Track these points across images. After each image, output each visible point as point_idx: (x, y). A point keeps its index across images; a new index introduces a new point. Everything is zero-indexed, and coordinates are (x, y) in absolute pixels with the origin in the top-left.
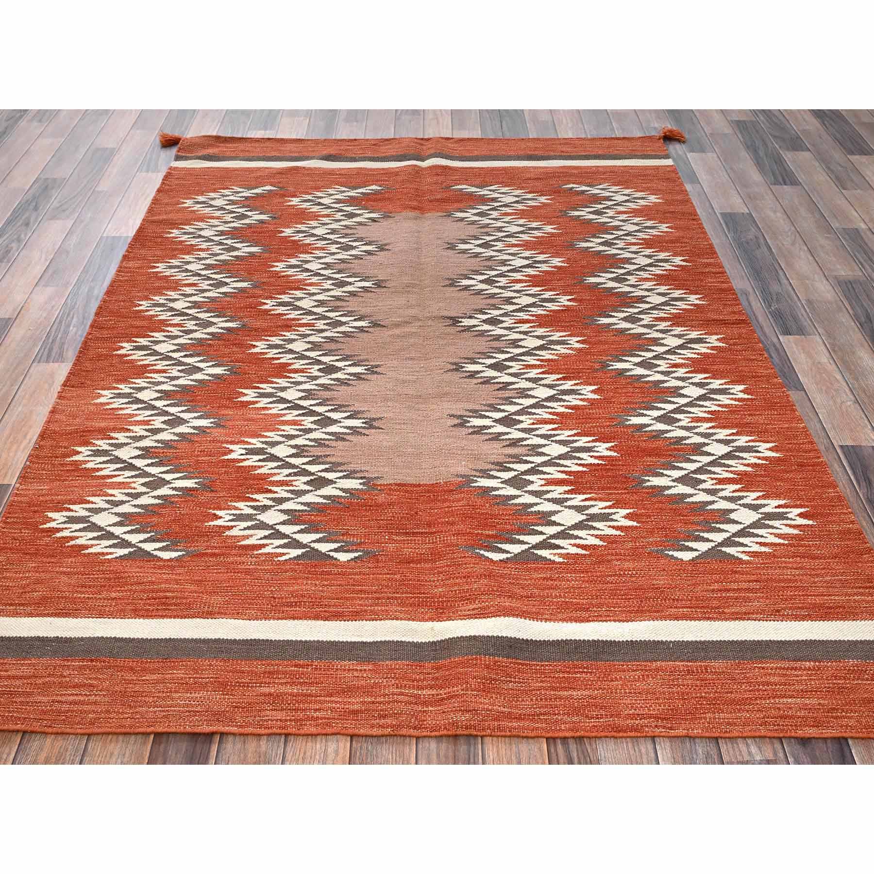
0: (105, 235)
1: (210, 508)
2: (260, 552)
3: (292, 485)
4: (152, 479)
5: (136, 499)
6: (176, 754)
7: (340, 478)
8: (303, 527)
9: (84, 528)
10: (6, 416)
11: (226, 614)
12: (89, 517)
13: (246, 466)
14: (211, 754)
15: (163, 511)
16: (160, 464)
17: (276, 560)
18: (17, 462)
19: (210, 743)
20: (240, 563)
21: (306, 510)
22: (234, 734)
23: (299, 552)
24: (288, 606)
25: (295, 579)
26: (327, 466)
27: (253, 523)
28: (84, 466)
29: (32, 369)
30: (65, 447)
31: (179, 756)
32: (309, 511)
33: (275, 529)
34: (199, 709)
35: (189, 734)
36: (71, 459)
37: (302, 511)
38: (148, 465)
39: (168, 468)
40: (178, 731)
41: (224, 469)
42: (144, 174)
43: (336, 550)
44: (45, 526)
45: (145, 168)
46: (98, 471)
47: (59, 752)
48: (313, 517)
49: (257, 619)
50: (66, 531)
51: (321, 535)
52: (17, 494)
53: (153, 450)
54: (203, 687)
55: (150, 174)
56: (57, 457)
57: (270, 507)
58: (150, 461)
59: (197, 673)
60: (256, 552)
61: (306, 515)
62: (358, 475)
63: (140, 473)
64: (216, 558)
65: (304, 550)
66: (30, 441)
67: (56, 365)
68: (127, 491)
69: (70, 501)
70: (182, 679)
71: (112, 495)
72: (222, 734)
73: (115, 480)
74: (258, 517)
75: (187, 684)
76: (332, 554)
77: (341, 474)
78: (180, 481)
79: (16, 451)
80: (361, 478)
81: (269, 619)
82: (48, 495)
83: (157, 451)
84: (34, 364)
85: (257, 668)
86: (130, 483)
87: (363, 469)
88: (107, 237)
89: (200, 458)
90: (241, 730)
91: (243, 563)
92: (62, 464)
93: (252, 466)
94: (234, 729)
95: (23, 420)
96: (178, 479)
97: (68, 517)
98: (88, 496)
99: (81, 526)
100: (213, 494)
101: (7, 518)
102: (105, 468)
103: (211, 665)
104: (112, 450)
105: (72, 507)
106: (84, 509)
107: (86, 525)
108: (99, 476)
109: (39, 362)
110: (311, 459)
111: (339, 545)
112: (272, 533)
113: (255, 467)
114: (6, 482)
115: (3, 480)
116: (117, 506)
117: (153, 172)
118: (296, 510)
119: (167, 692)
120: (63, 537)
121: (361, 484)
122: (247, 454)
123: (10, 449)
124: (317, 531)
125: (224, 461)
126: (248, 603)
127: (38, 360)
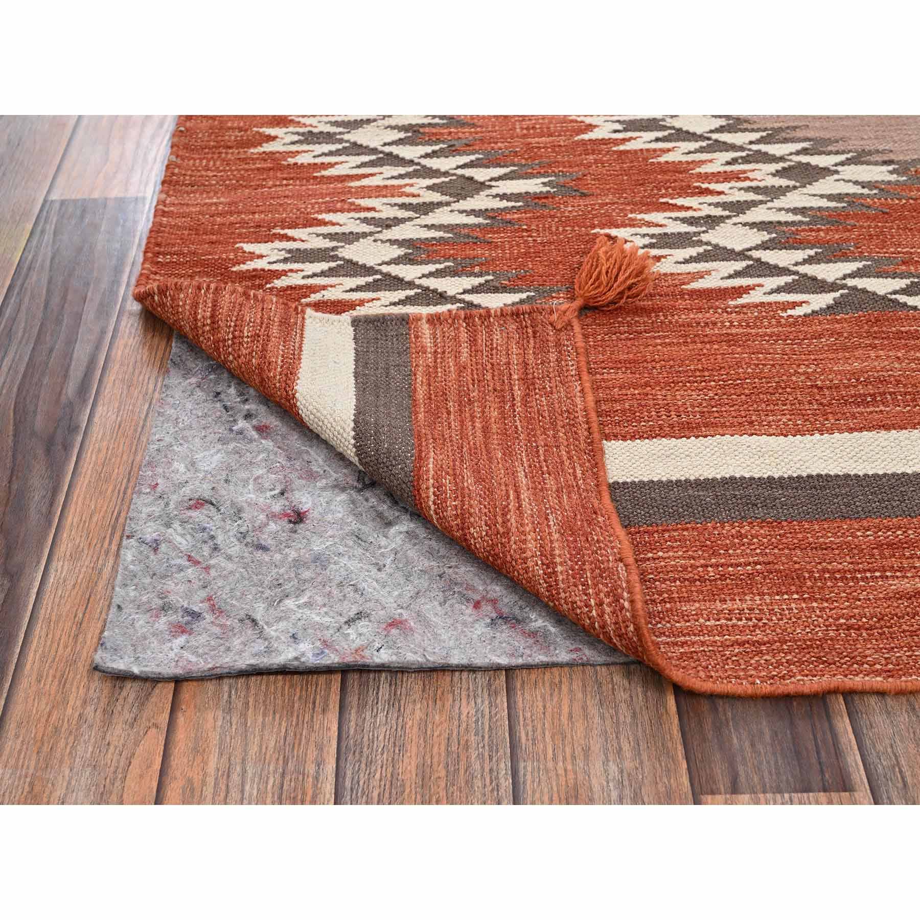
1: (594, 227)
2: (740, 301)
3: (747, 178)
4: (447, 180)
5: (426, 214)
6: (753, 745)
7: (842, 164)
8: (812, 252)
9: (330, 269)
11: (723, 425)
12: (334, 249)
13: (636, 151)
14: (843, 740)
15: (497, 238)
16: (452, 151)
17: (784, 315)
19: (829, 718)
20: (707, 324)
21: (801, 222)
22: (881, 693)
23: (827, 299)
24: (858, 405)
25: (845, 349)
26: (805, 145)
27: (701, 250)
28: (291, 161)
30: (240, 129)
31: (760, 747)
32: (808, 224)
33: (750, 258)
34: (759, 636)
35: (767, 698)
36: (260, 149)
37: (793, 223)
38: (427, 156)
39: (473, 157)
40: (739, 690)
41: (591, 157)
43: (904, 291)
44: (243, 267)
46: (325, 169)
47: (448, 753)
48: (822, 234)
49: (797, 432)
50: (294, 275)
51: (860, 265)
52: (164, 212)
53: (427, 130)
54: (747, 584)
56: (230, 148)
57: (722, 219)
58: (429, 149)
59: (715, 554)
60: (732, 303)
61: (804, 230)
62: (878, 158)
63: (415, 171)
64: (649, 317)
65: (837, 294)
68: (400, 200)
69: (283, 221)
70: (685, 568)
71: (369, 209)
72: (849, 694)
73: (365, 182)
74: (705, 237)
75: (702, 579)
76: (902, 298)
77: (842, 158)
78: (508, 182)
80: (885, 163)
81: (830, 431)
82: (231, 213)
83: (434, 131)
85: (854, 536)
86: (400, 187)
87: (881, 148)
89: (533, 141)
90: (891, 683)
91: (715, 324)
92: (244, 159)
93: (648, 150)
94: (877, 681)
96: (500, 178)
97: (290, 251)
98: (318, 212)
99: (324, 266)
100: (588, 201)
101: (158, 254)
102: (336, 163)
103: (741, 536)
104: (340, 133)
105: (290, 232)
106: (318, 235)
107: (333, 264)
108: (329, 178)
110: (764, 134)
111: (908, 281)
112: (748, 267)
113: (655, 150)
115: (125, 190)
116: (388, 227)
118: (779, 223)
119: (664, 601)
120: (291, 288)
121: (891, 172)
122: (625, 130)
124: (845, 257)
125: (583, 143)
126: (762, 400)
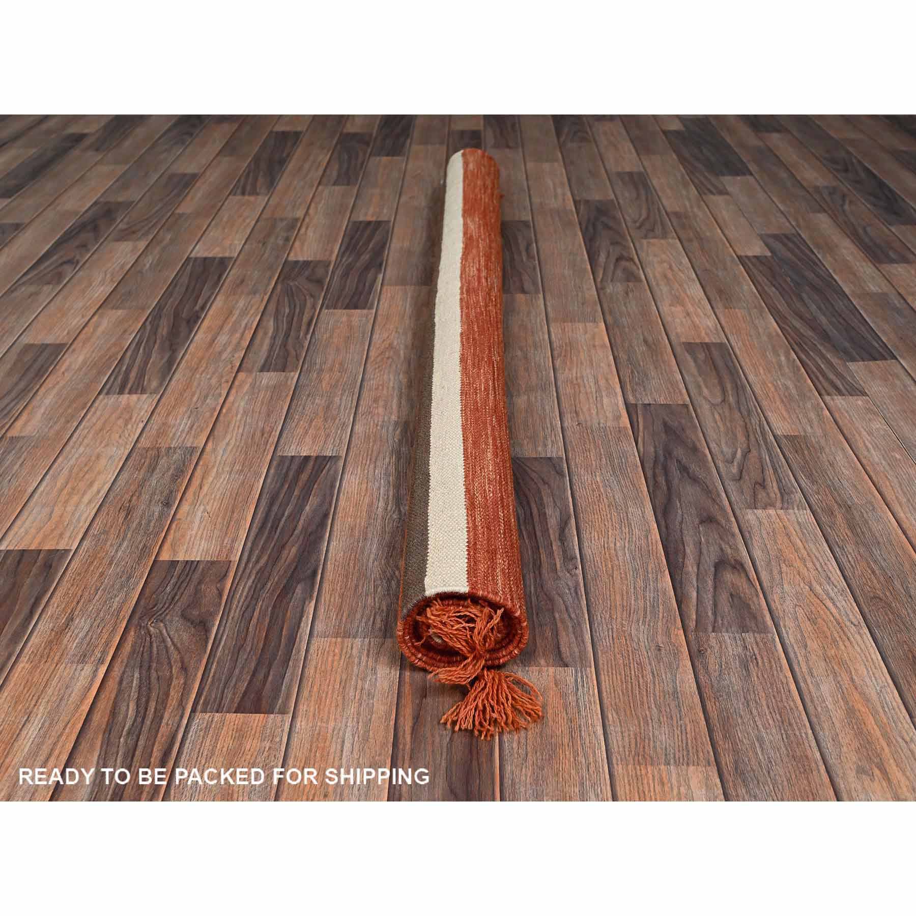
0: (193, 255)
10: (60, 459)
18: (78, 521)
29: (98, 402)
42: (239, 197)
45: (239, 191)
55: (247, 197)
66: (98, 492)
67: (134, 397)
79: (77, 505)
84: (101, 397)
88: (196, 259)
95: (86, 465)
109: (108, 393)
114: (61, 547)
115: (57, 543)
117: (250, 194)
123: (66, 502)
127: (106, 390)
